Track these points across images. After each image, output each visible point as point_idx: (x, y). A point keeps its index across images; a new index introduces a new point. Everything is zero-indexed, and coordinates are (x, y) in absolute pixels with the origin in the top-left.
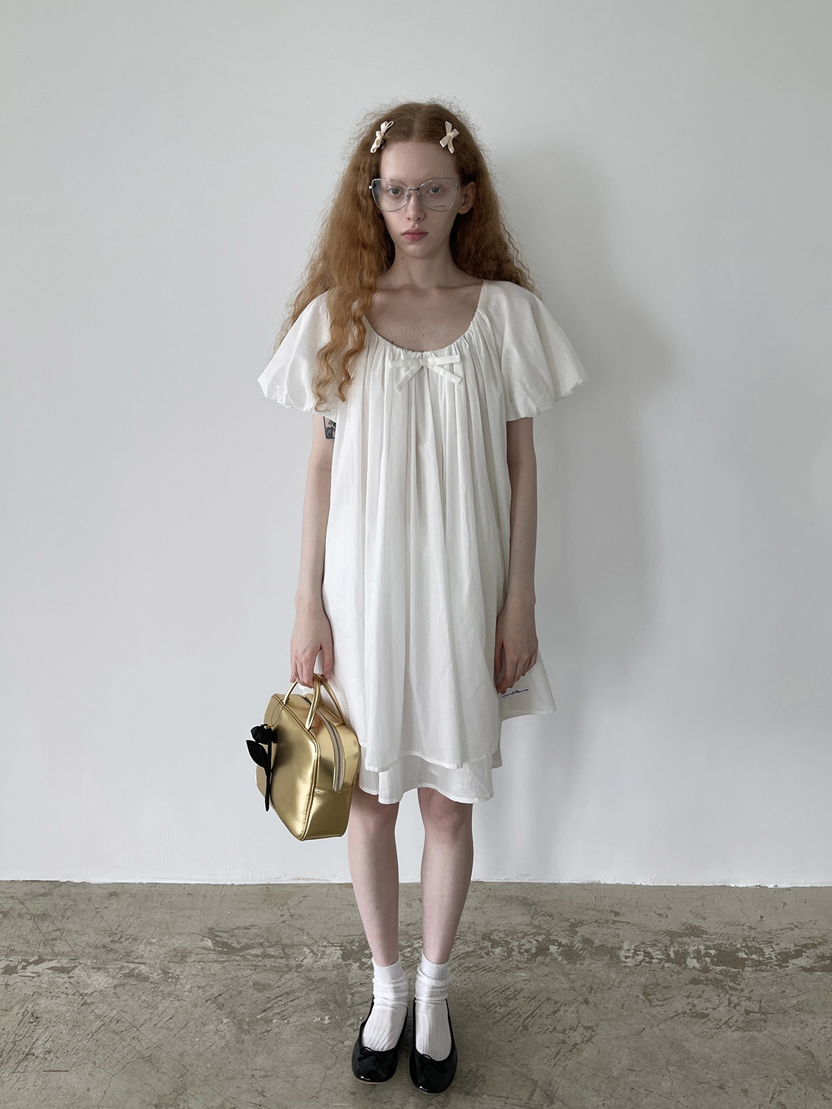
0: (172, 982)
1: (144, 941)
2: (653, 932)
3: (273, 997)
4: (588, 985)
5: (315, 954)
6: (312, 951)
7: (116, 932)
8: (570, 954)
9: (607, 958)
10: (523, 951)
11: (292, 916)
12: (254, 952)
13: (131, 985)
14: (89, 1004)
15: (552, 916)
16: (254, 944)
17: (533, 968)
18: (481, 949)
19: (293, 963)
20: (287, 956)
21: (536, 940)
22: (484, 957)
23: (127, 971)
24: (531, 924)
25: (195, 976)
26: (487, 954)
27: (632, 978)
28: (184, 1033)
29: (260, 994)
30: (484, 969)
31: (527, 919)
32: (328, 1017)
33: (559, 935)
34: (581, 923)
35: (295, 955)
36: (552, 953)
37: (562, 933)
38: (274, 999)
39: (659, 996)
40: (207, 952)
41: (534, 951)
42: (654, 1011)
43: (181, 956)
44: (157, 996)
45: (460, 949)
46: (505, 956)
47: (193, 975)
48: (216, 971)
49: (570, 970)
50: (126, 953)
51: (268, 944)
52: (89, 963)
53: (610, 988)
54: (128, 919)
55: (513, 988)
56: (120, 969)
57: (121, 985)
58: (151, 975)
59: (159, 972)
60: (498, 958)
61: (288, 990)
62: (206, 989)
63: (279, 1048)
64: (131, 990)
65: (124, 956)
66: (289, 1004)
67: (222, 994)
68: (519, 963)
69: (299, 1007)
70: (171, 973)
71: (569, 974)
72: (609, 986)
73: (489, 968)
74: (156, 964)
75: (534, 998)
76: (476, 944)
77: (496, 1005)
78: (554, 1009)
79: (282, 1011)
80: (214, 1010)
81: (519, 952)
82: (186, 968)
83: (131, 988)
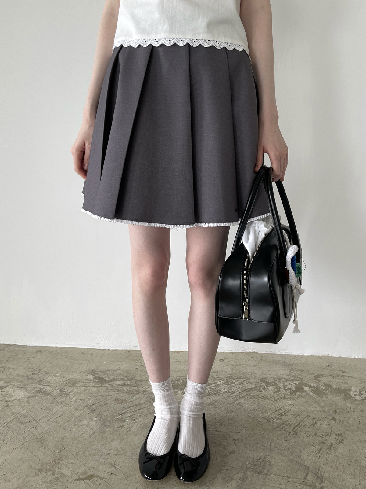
0: (64, 396)
1: (52, 374)
3: (127, 407)
4: (333, 410)
7: (37, 369)
8: (317, 391)
9: (342, 395)
10: (287, 389)
11: (142, 366)
12: (117, 383)
13: (39, 397)
14: (10, 406)
15: (302, 371)
16: (118, 379)
17: (295, 398)
18: (260, 386)
19: (141, 389)
20: (138, 386)
21: (295, 383)
22: (262, 391)
23: (38, 390)
24: (290, 375)
25: (79, 393)
26: (264, 389)
27: (361, 407)
28: (67, 425)
29: (119, 405)
30: (263, 397)
31: (287, 372)
34: (322, 375)
35: (143, 385)
36: (305, 391)
37: (310, 380)
40: (89, 382)
41: (294, 389)
43: (73, 383)
44: (54, 403)
45: (247, 386)
46: (276, 391)
47: (78, 393)
48: (93, 391)
49: (319, 400)
50: (40, 380)
51: (126, 379)
52: (16, 384)
53: (349, 412)
54: (45, 363)
55: (283, 409)
56: (34, 388)
57: (32, 397)
58: (52, 392)
59: (58, 390)
60: (271, 392)
61: (137, 403)
62: (85, 401)
63: (128, 437)
64: (38, 399)
65: (38, 382)
66: (137, 411)
67: (95, 404)
68: (285, 395)
69: (144, 413)
70: (65, 391)
71: (319, 403)
72: (347, 410)
73: (266, 397)
74: (57, 386)
75: (298, 415)
76: (256, 384)
77: (273, 418)
78: (313, 422)
79: (132, 415)
80: (88, 412)
81: (284, 389)
82: (75, 389)
83: (38, 398)
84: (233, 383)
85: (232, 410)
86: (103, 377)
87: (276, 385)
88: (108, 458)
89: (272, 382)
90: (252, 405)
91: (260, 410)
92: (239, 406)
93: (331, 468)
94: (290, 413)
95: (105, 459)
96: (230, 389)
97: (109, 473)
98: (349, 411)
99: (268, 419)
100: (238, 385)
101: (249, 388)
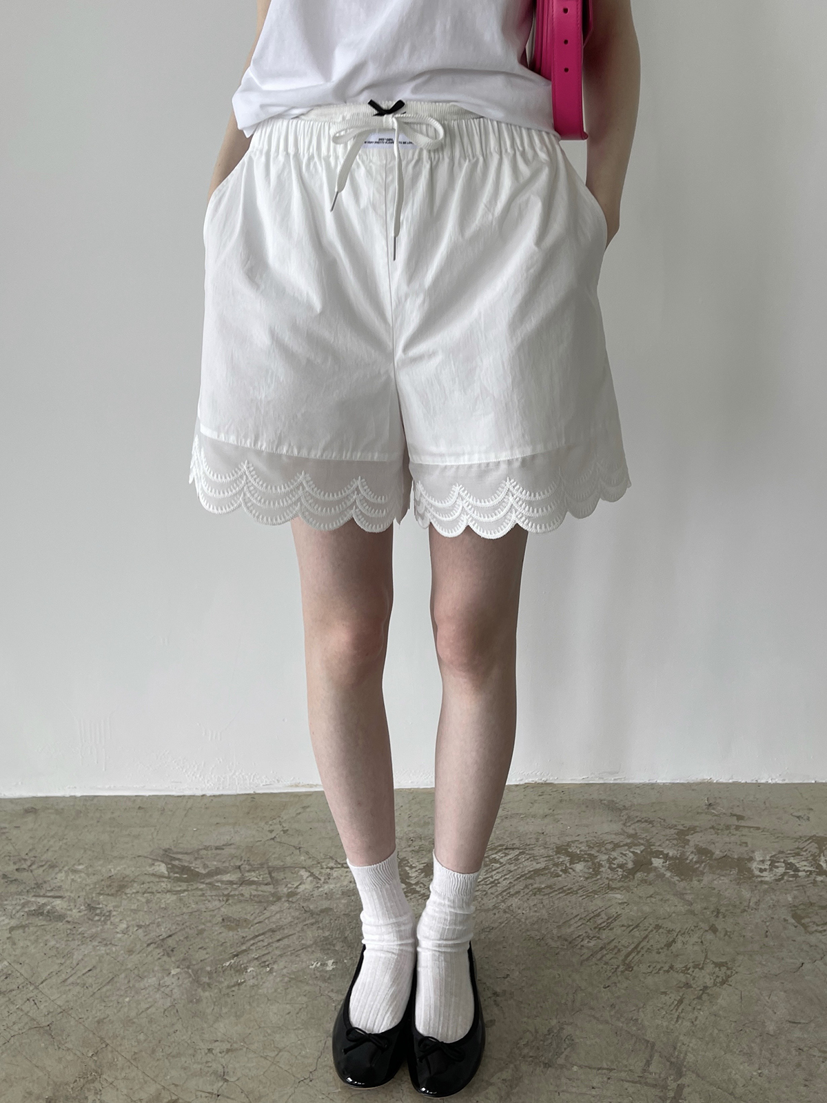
0: (99, 920)
1: (66, 868)
2: (793, 838)
3: (251, 937)
4: (712, 908)
5: (316, 878)
6: (312, 874)
7: (27, 857)
8: (681, 867)
9: (734, 872)
10: (615, 866)
11: (285, 832)
12: (226, 877)
13: (37, 924)
15: (651, 822)
16: (228, 867)
17: (632, 888)
18: (556, 865)
19: (284, 890)
20: (275, 882)
21: (633, 852)
22: (560, 876)
23: (33, 908)
24: (623, 833)
25: (135, 911)
26: (565, 871)
27: (773, 897)
28: (107, 991)
29: (231, 933)
30: (562, 890)
31: (617, 827)
32: (332, 961)
33: (664, 845)
34: (693, 830)
35: (287, 880)
36: (656, 868)
37: (667, 842)
38: (251, 939)
39: (816, 918)
40: (157, 880)
41: (630, 865)
42: (813, 939)
43: (119, 886)
44: (73, 940)
45: (526, 867)
46: (590, 873)
47: (132, 910)
48: (168, 904)
49: (685, 888)
50: (36, 884)
51: (248, 867)
53: (745, 910)
54: (45, 841)
55: (606, 914)
56: (24, 905)
57: (21, 927)
58: (69, 912)
59: (82, 908)
60: (580, 876)
61: (274, 926)
62: (150, 928)
63: (254, 1007)
64: (35, 933)
65: (31, 888)
66: (274, 945)
67: (173, 934)
68: (611, 882)
69: (290, 949)
70: (99, 908)
71: (683, 894)
72: (742, 908)
73: (569, 889)
74: (79, 897)
75: (637, 926)
76: (547, 859)
77: (581, 937)
78: (667, 939)
79: (263, 955)
80: (159, 956)
81: (609, 868)
82: (123, 901)
83: (35, 930)
84: (495, 861)
85: (493, 925)
86: (191, 865)
87: (591, 859)
88: (210, 1060)
89: (582, 853)
90: (536, 911)
91: (554, 922)
92: (507, 915)
93: (700, 1043)
94: (619, 924)
95: (202, 1064)
96: (488, 876)
97: (212, 1094)
98: (746, 908)
99: (570, 940)
100: (508, 866)
101: (532, 871)
